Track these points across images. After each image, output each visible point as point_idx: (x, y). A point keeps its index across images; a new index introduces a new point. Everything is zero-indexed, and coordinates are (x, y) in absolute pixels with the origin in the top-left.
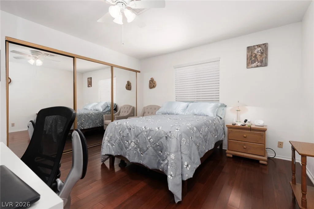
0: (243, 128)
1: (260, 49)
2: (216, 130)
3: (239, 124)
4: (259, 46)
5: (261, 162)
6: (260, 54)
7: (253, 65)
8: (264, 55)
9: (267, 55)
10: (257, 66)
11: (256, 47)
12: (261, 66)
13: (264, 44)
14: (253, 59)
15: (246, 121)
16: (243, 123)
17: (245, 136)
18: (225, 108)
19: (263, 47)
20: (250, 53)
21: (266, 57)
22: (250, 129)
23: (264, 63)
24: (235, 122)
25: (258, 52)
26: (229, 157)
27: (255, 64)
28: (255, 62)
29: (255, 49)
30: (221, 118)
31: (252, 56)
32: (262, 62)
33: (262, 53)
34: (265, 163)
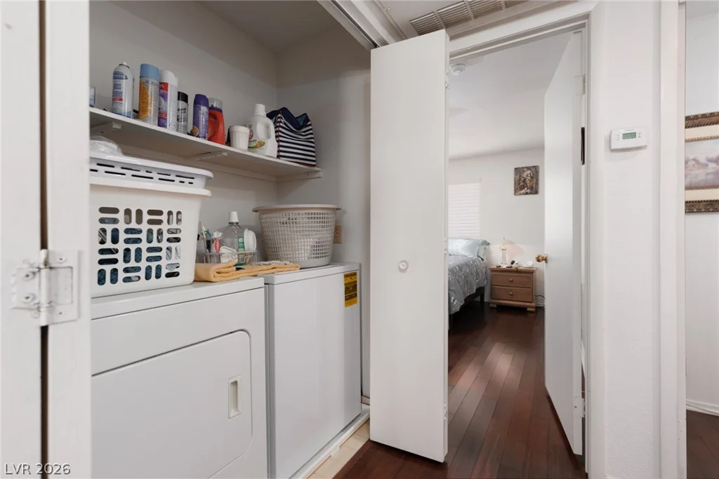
0: (509, 271)
1: (529, 172)
2: (477, 274)
3: (504, 266)
4: (528, 168)
5: (528, 309)
6: (529, 178)
7: (522, 192)
8: (535, 180)
9: (537, 180)
10: (527, 193)
11: (525, 169)
12: (531, 193)
13: (534, 167)
14: (522, 184)
15: (513, 263)
16: (509, 265)
17: (511, 279)
18: (487, 247)
19: (534, 169)
20: (518, 177)
21: (537, 183)
22: (518, 271)
23: (534, 190)
24: (499, 264)
25: (527, 176)
26: (492, 308)
27: (523, 191)
28: (524, 188)
29: (524, 171)
30: (482, 259)
31: (520, 179)
32: (531, 188)
33: (532, 178)
34: (533, 310)
